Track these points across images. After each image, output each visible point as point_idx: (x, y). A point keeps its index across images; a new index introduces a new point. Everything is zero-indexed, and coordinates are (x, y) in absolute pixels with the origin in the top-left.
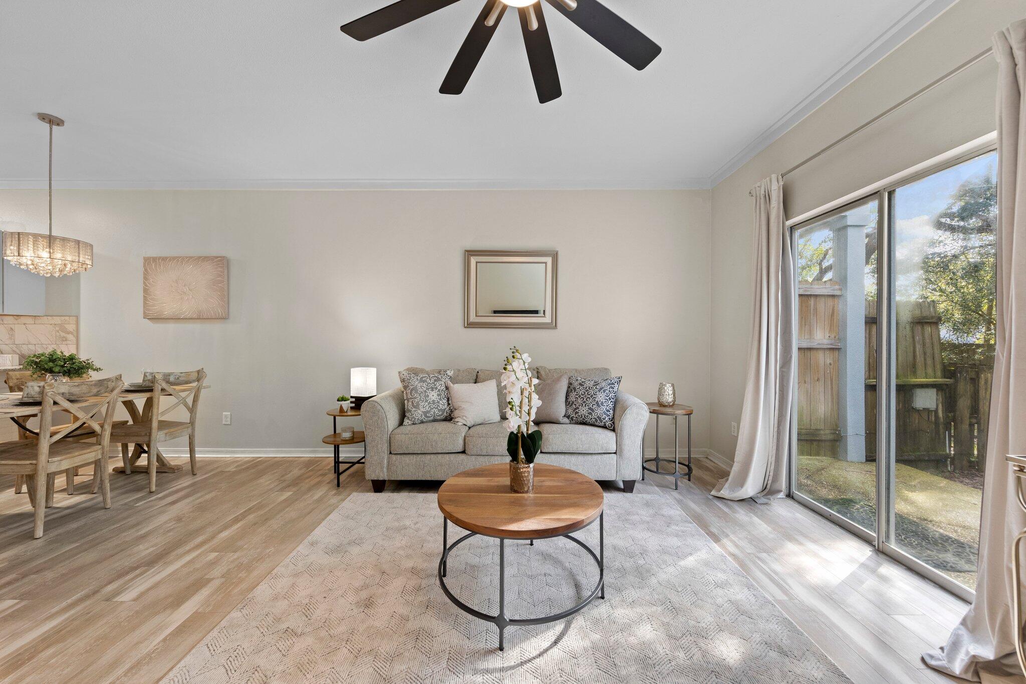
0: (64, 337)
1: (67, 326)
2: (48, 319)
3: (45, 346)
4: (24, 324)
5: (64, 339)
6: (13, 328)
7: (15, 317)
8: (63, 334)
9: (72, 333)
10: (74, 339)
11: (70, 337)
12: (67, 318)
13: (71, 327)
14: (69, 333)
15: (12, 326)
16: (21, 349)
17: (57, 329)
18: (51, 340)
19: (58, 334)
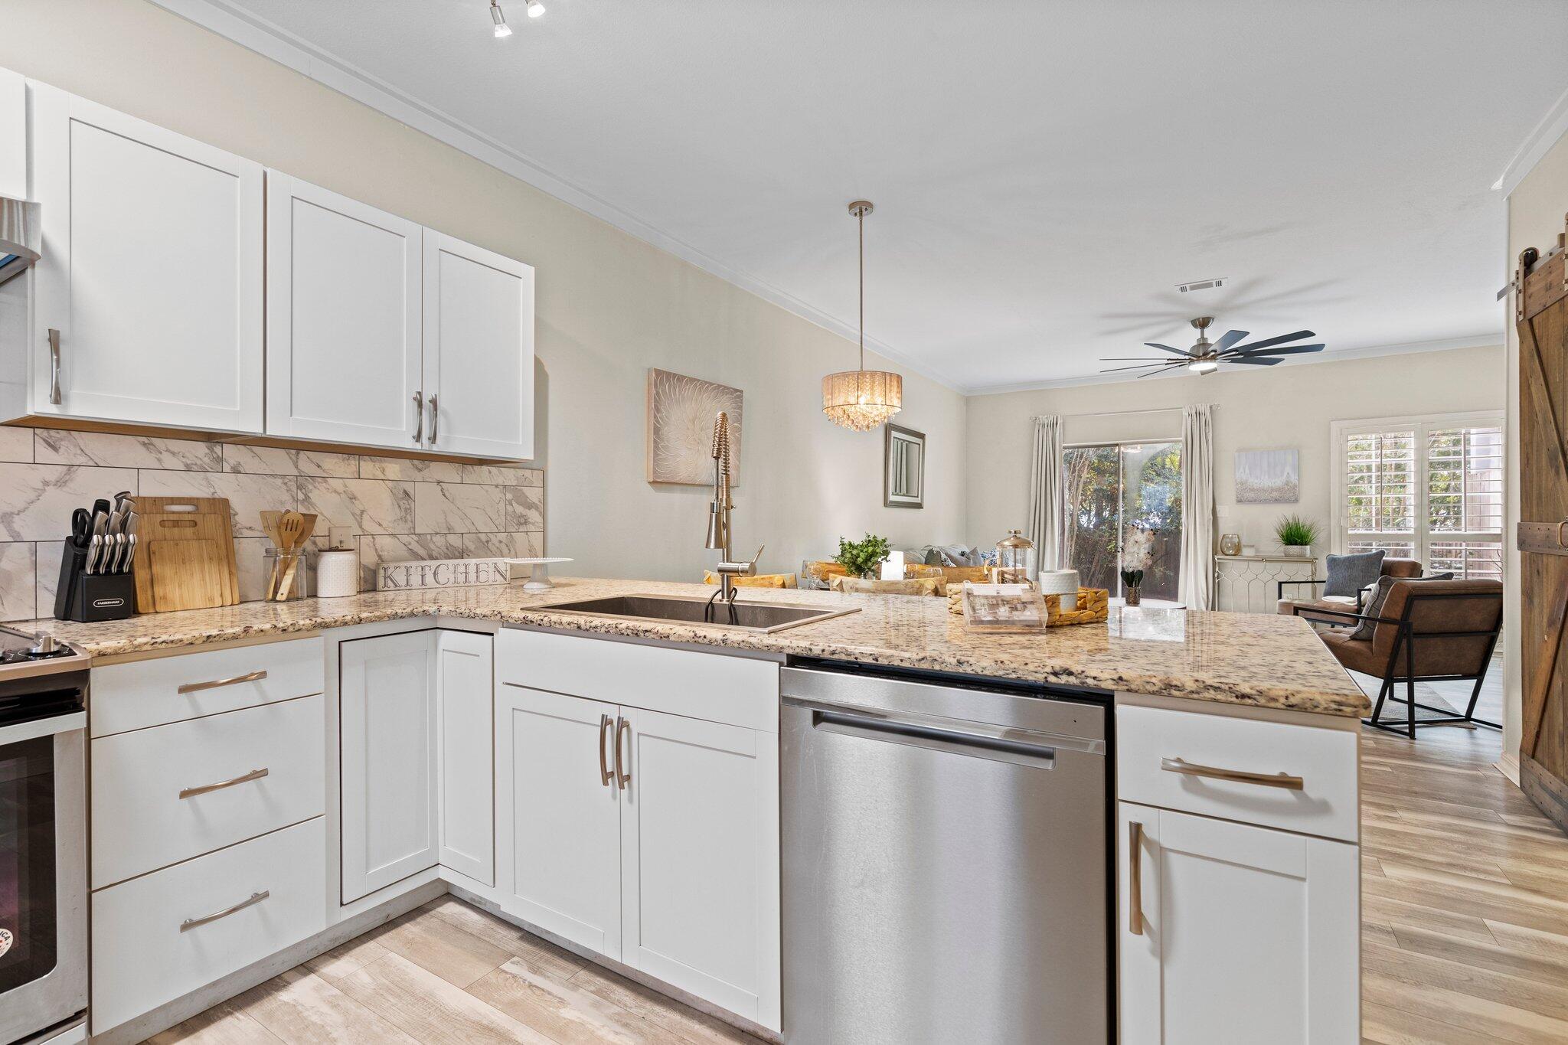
0: (522, 516)
1: (527, 491)
2: (490, 472)
3: (483, 537)
4: (439, 483)
5: (522, 520)
6: (411, 493)
7: (416, 462)
8: (520, 509)
9: (537, 509)
10: (540, 519)
11: (534, 515)
12: (528, 473)
13: (533, 494)
14: (530, 506)
15: (409, 487)
16: (432, 546)
17: (509, 496)
18: (497, 522)
19: (509, 508)
